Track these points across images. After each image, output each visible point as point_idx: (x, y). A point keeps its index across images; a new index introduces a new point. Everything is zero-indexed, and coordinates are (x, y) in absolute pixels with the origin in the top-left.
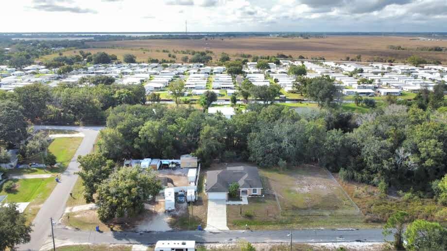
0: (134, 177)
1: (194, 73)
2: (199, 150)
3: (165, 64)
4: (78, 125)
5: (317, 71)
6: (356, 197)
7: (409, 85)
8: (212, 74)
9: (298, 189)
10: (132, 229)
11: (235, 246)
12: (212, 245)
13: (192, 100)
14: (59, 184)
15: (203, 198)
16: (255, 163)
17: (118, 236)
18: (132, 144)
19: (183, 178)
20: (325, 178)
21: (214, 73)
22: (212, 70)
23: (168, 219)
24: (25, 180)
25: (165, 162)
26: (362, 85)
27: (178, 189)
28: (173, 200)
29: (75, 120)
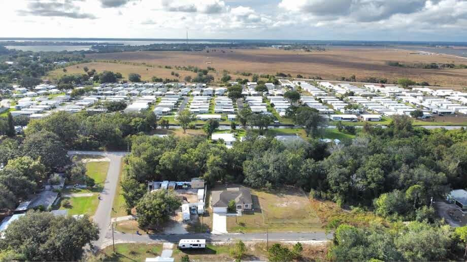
0: (162, 197)
1: (197, 95)
2: (206, 175)
3: (170, 84)
4: (102, 151)
5: (312, 92)
6: (320, 210)
7: (390, 111)
8: (214, 95)
9: (278, 204)
10: (162, 233)
11: (232, 243)
12: (216, 242)
13: (198, 125)
14: (101, 201)
15: (210, 212)
16: (248, 185)
17: (152, 237)
18: (154, 170)
19: (194, 196)
20: (300, 196)
21: (216, 95)
22: (214, 91)
23: (185, 226)
24: (74, 198)
25: (180, 183)
26: (349, 110)
27: (191, 205)
28: (189, 213)
29: (100, 146)
